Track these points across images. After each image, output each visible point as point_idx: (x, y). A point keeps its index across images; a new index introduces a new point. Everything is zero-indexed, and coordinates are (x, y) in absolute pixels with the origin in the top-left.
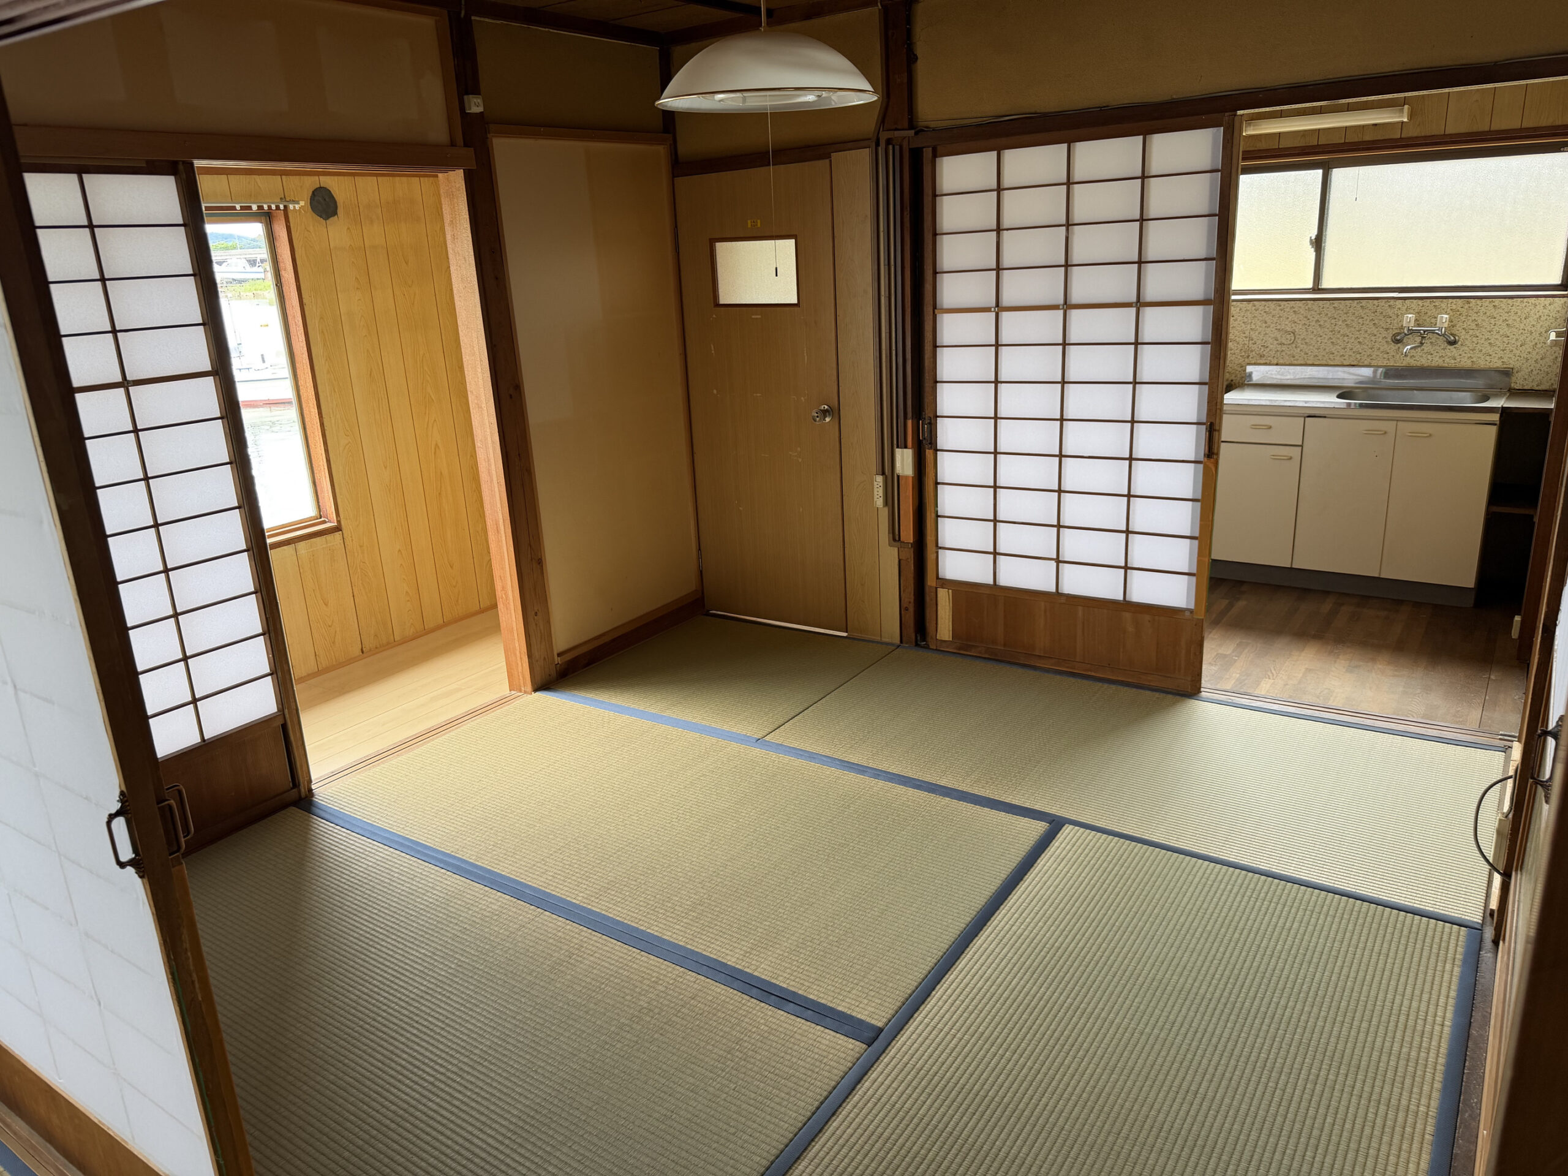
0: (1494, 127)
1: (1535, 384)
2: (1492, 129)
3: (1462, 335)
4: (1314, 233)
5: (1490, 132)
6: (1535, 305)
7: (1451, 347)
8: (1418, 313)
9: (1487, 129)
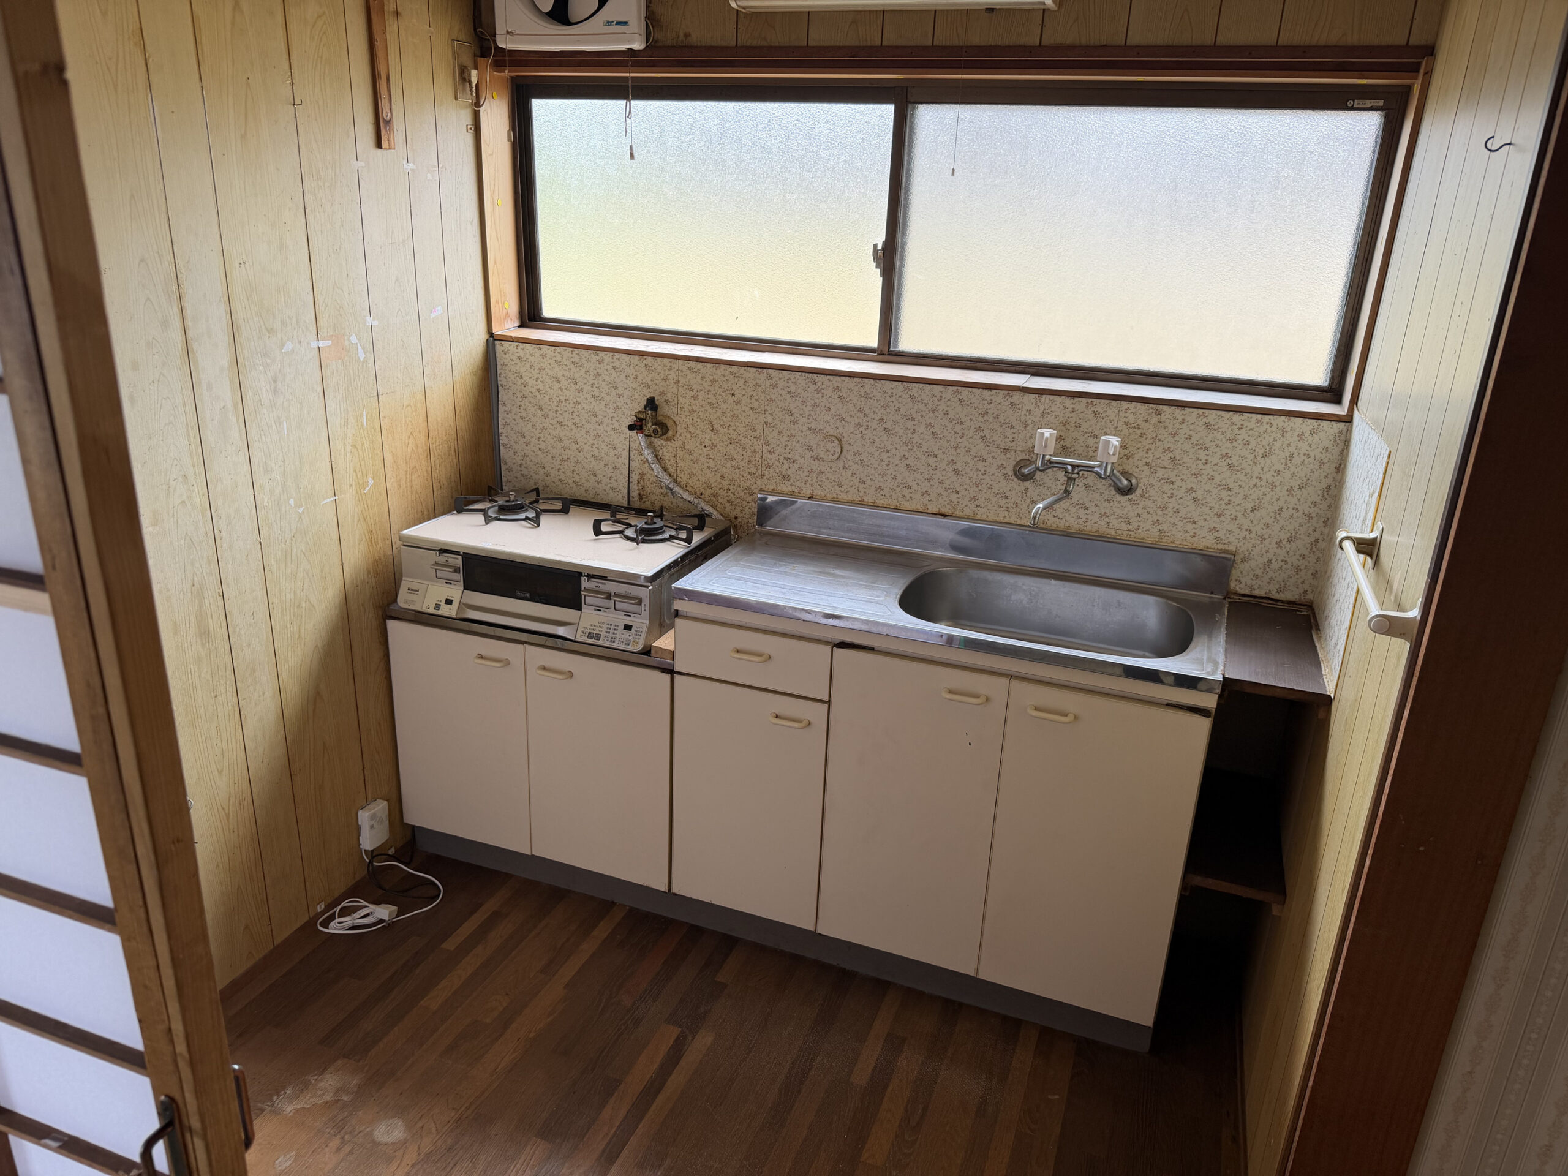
0: (1222, 40)
1: (1274, 587)
2: (1219, 43)
3: (1143, 477)
4: (880, 238)
5: (1216, 49)
6: (1284, 432)
7: (1124, 499)
8: (1064, 424)
9: (1208, 40)
